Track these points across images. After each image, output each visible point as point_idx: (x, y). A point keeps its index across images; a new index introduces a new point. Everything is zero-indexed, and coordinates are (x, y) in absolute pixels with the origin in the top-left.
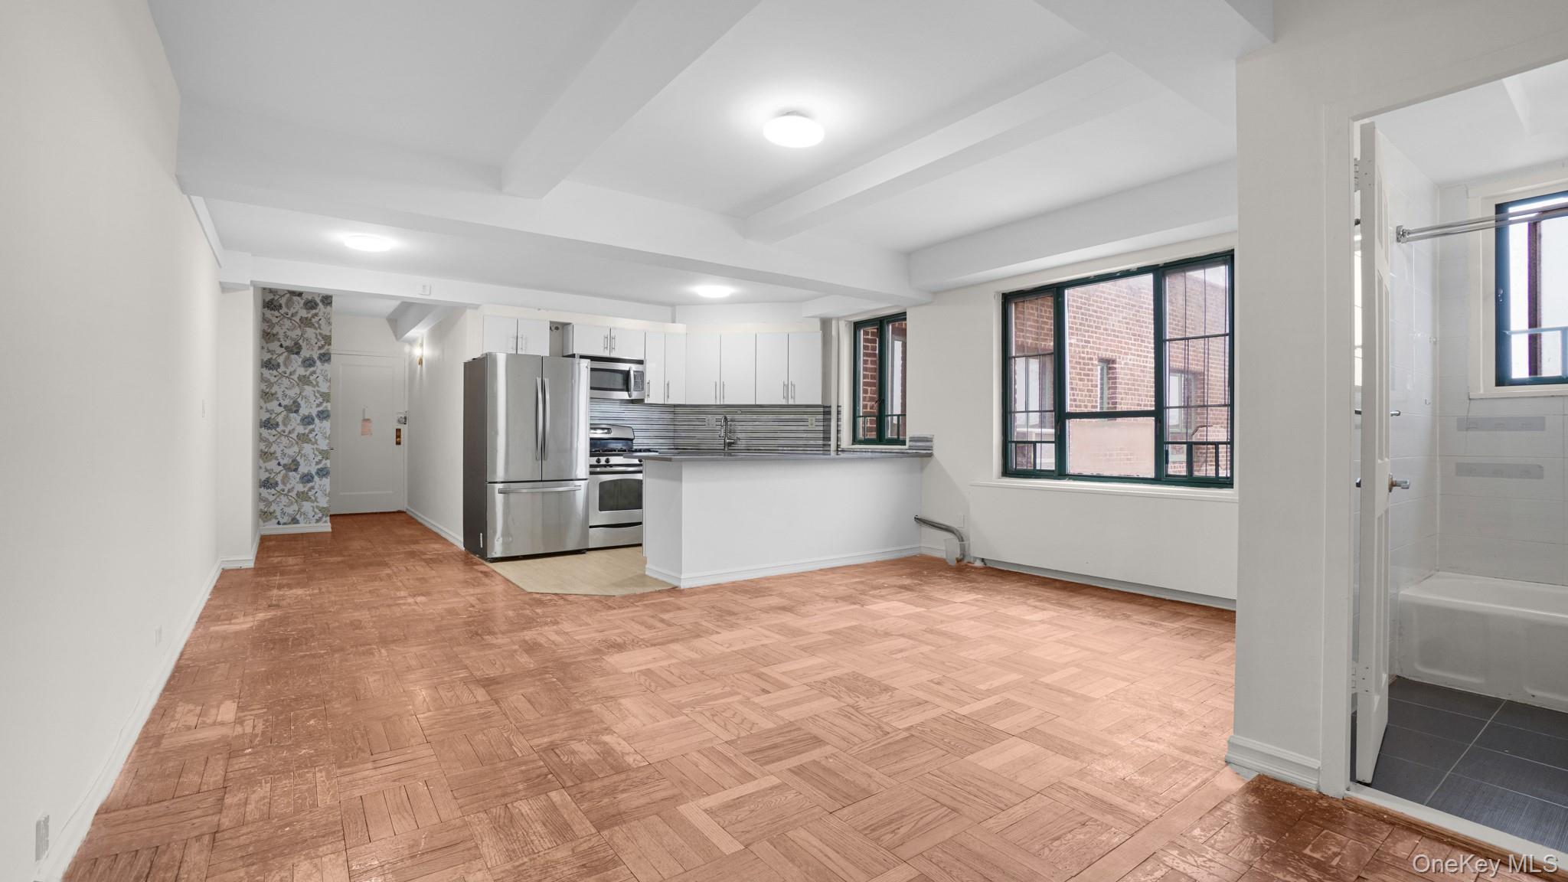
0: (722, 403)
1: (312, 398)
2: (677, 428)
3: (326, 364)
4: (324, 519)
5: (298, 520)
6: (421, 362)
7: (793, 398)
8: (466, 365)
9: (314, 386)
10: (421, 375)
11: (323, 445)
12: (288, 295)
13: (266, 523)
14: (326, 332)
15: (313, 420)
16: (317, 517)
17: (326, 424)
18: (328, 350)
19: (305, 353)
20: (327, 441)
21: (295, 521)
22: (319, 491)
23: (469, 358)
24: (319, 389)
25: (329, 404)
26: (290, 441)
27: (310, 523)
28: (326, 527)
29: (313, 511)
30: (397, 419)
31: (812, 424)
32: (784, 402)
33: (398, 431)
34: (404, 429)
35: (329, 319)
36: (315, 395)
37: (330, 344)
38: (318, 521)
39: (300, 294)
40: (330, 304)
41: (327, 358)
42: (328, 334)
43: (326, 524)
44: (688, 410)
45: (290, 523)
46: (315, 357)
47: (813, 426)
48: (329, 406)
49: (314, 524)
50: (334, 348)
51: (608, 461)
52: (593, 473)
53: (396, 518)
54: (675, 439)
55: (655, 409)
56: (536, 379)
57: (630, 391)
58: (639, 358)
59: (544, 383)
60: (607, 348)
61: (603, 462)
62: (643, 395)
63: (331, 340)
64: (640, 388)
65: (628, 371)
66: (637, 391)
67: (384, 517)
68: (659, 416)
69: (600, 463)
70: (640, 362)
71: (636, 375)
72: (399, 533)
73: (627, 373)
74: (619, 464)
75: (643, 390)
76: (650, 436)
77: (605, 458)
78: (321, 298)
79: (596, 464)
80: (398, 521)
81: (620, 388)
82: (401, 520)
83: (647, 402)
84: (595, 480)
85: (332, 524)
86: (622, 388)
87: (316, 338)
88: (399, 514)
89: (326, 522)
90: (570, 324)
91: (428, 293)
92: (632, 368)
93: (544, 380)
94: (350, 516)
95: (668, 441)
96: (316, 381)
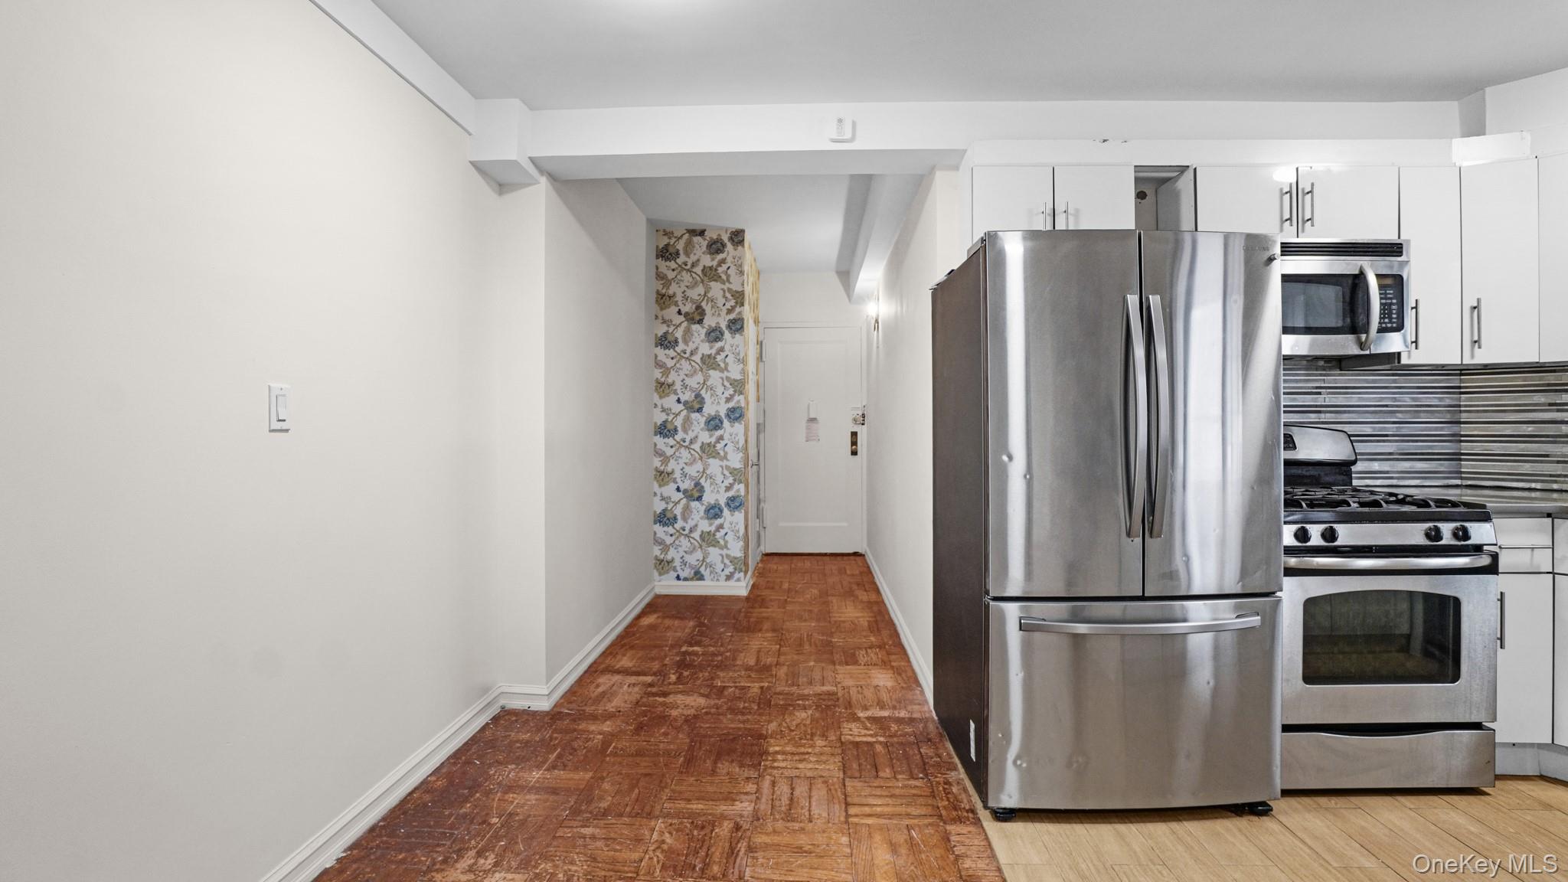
1: (720, 390)
2: (1466, 430)
3: (737, 336)
4: (737, 575)
5: (702, 576)
6: (877, 327)
8: (936, 293)
9: (722, 371)
11: (735, 460)
12: (686, 236)
13: (662, 577)
14: (736, 287)
15: (722, 423)
16: (727, 572)
17: (739, 428)
18: (740, 313)
19: (710, 321)
20: (741, 454)
21: (698, 576)
22: (729, 532)
24: (728, 375)
25: (741, 397)
26: (691, 455)
27: (718, 580)
28: (740, 587)
29: (722, 562)
30: (852, 417)
33: (854, 434)
34: (863, 433)
35: (741, 266)
36: (723, 384)
37: (742, 304)
38: (729, 578)
39: (702, 233)
40: (741, 242)
41: (739, 327)
42: (740, 289)
43: (738, 584)
45: (692, 579)
46: (724, 326)
48: (744, 400)
49: (723, 583)
51: (1330, 535)
52: (1290, 572)
53: (847, 567)
54: (1460, 460)
55: (1402, 381)
56: (1125, 301)
57: (1367, 332)
58: (1389, 236)
59: (1149, 308)
60: (1290, 219)
61: (1316, 540)
62: (1393, 343)
63: (743, 298)
64: (1390, 322)
65: (1355, 276)
66: (1381, 330)
67: (832, 566)
68: (1414, 399)
69: (1308, 544)
70: (1393, 249)
71: (1381, 287)
72: (835, 617)
73: (1358, 280)
74: (1364, 547)
75: (1400, 328)
76: (1390, 454)
77: (1323, 526)
78: (728, 235)
79: (1296, 543)
80: (848, 575)
81: (1333, 325)
82: (853, 575)
83: (1404, 361)
84: (1293, 594)
85: (757, 577)
86: (1340, 324)
87: (724, 296)
88: (855, 560)
89: (739, 580)
90: (1183, 169)
91: (848, 135)
92: (1372, 266)
93: (1148, 299)
94: (789, 558)
95: (1444, 466)
96: (725, 362)
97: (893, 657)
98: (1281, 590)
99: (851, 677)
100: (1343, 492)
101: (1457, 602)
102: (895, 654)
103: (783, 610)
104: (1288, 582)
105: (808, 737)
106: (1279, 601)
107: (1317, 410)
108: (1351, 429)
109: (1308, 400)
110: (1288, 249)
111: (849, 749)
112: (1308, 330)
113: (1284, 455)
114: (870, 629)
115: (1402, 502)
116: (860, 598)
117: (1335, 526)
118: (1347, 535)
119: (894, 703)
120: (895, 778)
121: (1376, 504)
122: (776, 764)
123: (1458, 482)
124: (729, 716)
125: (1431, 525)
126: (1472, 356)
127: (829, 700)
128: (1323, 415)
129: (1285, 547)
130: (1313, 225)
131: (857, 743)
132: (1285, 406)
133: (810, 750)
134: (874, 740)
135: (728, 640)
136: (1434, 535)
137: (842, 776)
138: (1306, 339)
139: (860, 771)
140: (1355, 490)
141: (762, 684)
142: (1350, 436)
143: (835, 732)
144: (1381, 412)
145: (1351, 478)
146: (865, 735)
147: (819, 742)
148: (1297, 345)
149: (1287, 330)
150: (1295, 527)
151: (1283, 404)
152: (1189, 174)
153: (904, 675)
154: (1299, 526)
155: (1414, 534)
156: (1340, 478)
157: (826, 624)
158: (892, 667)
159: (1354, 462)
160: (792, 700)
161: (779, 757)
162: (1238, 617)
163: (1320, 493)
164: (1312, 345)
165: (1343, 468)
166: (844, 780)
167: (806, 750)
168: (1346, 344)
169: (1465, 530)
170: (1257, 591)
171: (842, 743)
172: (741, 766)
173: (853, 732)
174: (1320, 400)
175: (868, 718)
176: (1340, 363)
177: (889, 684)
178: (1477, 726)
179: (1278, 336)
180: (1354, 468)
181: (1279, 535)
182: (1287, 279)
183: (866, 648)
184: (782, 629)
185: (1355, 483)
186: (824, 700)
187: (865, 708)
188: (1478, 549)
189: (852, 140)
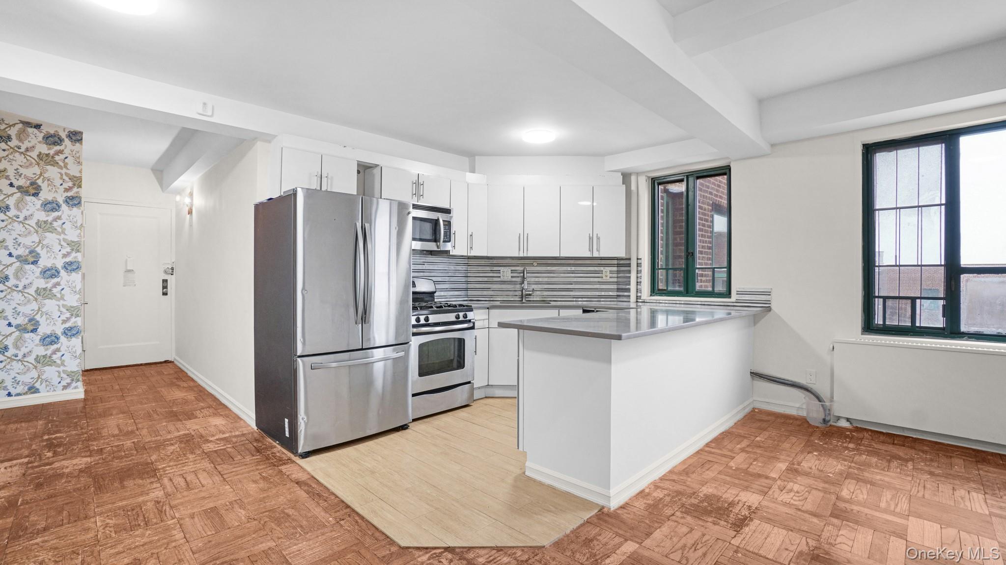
0: (525, 255)
1: (56, 248)
2: (470, 279)
3: (75, 209)
4: (74, 385)
5: (37, 389)
6: (190, 212)
7: (598, 250)
8: (258, 207)
9: (58, 234)
10: (191, 225)
11: (72, 300)
12: (20, 126)
14: (74, 173)
15: (58, 273)
16: (64, 383)
17: (76, 277)
18: (77, 192)
19: (46, 195)
20: (78, 296)
21: (33, 390)
22: (66, 353)
23: (263, 198)
24: (65, 237)
25: (79, 255)
26: (25, 297)
27: (54, 391)
28: (77, 392)
29: (59, 376)
30: (163, 270)
31: (606, 276)
32: (588, 255)
33: (165, 281)
34: (172, 280)
35: (79, 158)
36: (60, 244)
37: (80, 186)
38: (65, 388)
39: (38, 126)
40: (80, 140)
41: (76, 203)
42: (78, 175)
43: (76, 390)
44: (483, 262)
45: (25, 394)
46: (61, 200)
47: (608, 278)
48: (79, 256)
49: (59, 391)
50: (84, 192)
51: (427, 319)
52: (414, 334)
53: (163, 370)
54: (468, 290)
55: (451, 260)
56: (356, 224)
57: (439, 242)
58: (446, 206)
59: (365, 229)
60: (415, 194)
61: (422, 322)
62: (448, 247)
63: (81, 181)
64: (447, 239)
65: (436, 220)
66: (444, 242)
67: (152, 370)
68: (455, 268)
69: (420, 323)
70: (447, 211)
71: (444, 225)
72: (168, 398)
73: (436, 222)
74: (437, 323)
75: (449, 241)
76: (447, 289)
77: (424, 316)
78: (66, 133)
79: (416, 323)
80: (166, 375)
81: (428, 238)
82: (169, 374)
83: (451, 253)
84: (416, 342)
85: (85, 385)
86: (431, 238)
87: (61, 178)
88: (167, 366)
89: (76, 388)
90: (377, 166)
91: (210, 113)
92: (442, 217)
93: (365, 225)
94: (110, 371)
95: (463, 293)
96: (62, 227)
97: (219, 411)
98: (411, 341)
99: (196, 424)
100: (431, 304)
101: (464, 340)
102: (220, 409)
103: (124, 401)
104: (413, 338)
105: (182, 456)
106: (410, 345)
107: (422, 271)
108: (435, 279)
109: (420, 267)
110: (415, 207)
111: (212, 454)
112: (421, 240)
113: (412, 289)
114: (197, 399)
115: (449, 306)
116: (182, 386)
117: (429, 316)
118: (433, 319)
119: (229, 430)
120: (244, 458)
121: (441, 307)
122: (167, 472)
123: (467, 299)
124: (116, 461)
125: (457, 313)
126: (470, 253)
127: (187, 437)
128: (425, 273)
129: (413, 325)
130: (423, 198)
131: (215, 451)
132: (413, 269)
133: (187, 461)
134: (225, 447)
135: (86, 425)
136: (458, 317)
137: (212, 465)
138: (419, 243)
139: (222, 460)
140: (435, 303)
141: (133, 441)
142: (434, 282)
143: (199, 450)
144: (445, 272)
145: (434, 299)
146: (218, 447)
147: (191, 456)
148: (417, 245)
149: (414, 239)
150: (416, 317)
151: (412, 268)
152: (379, 169)
153: (230, 417)
154: (417, 316)
155: (451, 317)
156: (431, 298)
157: (163, 403)
158: (221, 415)
159: (435, 292)
160: (160, 443)
161: (167, 469)
162: (397, 353)
163: (424, 304)
164: (422, 245)
165: (432, 294)
166: (215, 467)
167: (184, 461)
168: (432, 246)
169: (466, 315)
170: (403, 342)
171: (206, 453)
172: (142, 479)
173: (211, 447)
174: (424, 267)
175: (217, 440)
176: (431, 253)
177: (224, 422)
178: (469, 382)
179: (410, 242)
180: (435, 294)
181: (410, 320)
182: (414, 218)
183: (200, 410)
184: (130, 411)
185: (436, 300)
186: (184, 438)
187: (213, 436)
188: (470, 321)
189: (212, 116)
